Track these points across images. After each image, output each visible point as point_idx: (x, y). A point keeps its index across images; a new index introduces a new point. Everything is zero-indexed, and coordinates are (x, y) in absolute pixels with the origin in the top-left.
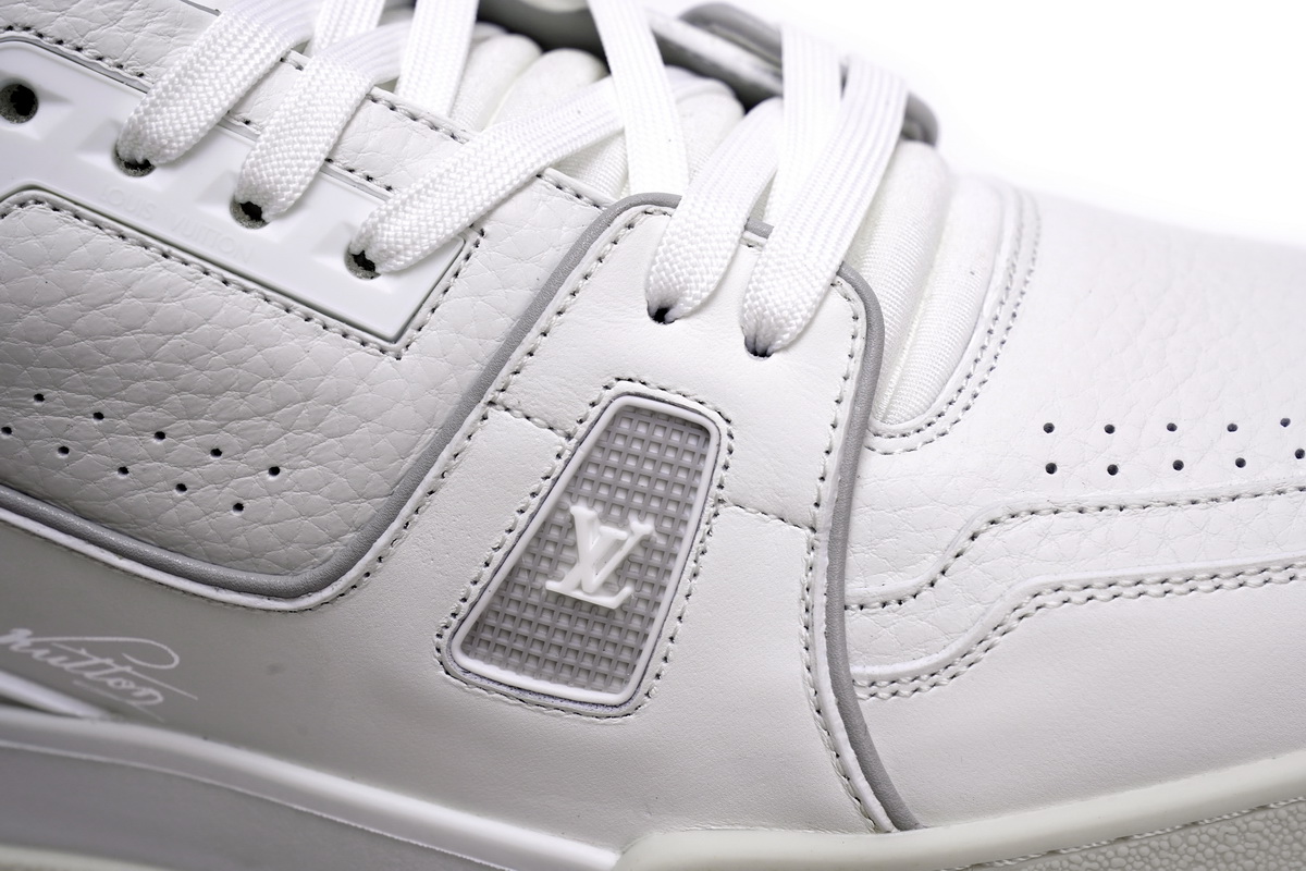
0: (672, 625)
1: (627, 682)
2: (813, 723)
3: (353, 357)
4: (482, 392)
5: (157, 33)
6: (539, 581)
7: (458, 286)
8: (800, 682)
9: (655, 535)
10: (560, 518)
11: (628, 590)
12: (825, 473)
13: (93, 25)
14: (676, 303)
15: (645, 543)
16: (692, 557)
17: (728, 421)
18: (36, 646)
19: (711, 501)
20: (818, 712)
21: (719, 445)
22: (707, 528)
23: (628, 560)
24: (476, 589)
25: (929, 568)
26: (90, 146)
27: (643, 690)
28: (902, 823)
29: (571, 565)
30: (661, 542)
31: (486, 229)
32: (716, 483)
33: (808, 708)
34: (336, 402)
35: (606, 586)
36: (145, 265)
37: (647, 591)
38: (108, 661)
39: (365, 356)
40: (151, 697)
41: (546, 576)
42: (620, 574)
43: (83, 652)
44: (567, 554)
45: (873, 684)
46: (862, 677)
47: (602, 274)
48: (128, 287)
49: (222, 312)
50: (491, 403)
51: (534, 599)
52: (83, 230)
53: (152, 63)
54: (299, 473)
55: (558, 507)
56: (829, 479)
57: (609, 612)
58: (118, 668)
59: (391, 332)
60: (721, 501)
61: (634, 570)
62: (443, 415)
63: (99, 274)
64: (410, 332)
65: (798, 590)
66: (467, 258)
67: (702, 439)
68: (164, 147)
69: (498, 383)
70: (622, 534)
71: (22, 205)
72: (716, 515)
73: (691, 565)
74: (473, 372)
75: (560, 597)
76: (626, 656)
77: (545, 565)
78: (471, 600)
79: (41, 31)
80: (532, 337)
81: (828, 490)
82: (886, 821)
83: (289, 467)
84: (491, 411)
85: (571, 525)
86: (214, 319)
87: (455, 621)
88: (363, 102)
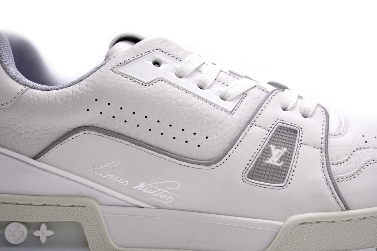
0: (295, 164)
1: (284, 182)
2: (326, 186)
3: (224, 114)
4: (250, 122)
5: (183, 54)
6: (263, 161)
7: (242, 104)
8: (323, 178)
9: (287, 151)
10: (267, 148)
11: (283, 162)
12: (322, 138)
13: (172, 51)
14: (287, 108)
15: (286, 153)
16: (297, 154)
17: (301, 128)
18: (145, 187)
19: (299, 143)
20: (328, 184)
21: (300, 133)
22: (299, 149)
23: (282, 156)
24: (250, 162)
25: (346, 157)
26: (171, 71)
27: (288, 182)
28: (348, 209)
29: (270, 157)
30: (289, 153)
31: (247, 94)
32: (300, 140)
33: (325, 183)
34: (221, 122)
35: (278, 162)
36: (183, 93)
37: (287, 163)
38: (162, 189)
39: (226, 114)
40: (171, 199)
41: (265, 160)
42: (281, 159)
43: (157, 188)
44: (269, 155)
45: (338, 179)
46: (336, 177)
47: (272, 101)
48: (180, 97)
49: (198, 103)
50: (252, 124)
51: (262, 165)
52: (171, 86)
53: (182, 59)
54: (212, 138)
55: (267, 146)
56: (324, 139)
57: (279, 167)
58: (164, 191)
59: (231, 110)
60: (301, 143)
61: (284, 158)
62: (241, 127)
63: (174, 94)
64: (234, 111)
65: (320, 161)
66: (244, 99)
67: (295, 133)
68: (186, 73)
69: (254, 120)
70: (281, 151)
71: (159, 81)
72: (300, 146)
73: (296, 156)
74: (247, 119)
75: (268, 164)
76: (283, 176)
77: (264, 158)
78: (249, 164)
79: (163, 50)
80: (260, 111)
81: (323, 141)
82: (344, 208)
83: (210, 136)
84: (252, 125)
85: (270, 149)
86: (197, 104)
87: (246, 170)
88: (220, 72)
